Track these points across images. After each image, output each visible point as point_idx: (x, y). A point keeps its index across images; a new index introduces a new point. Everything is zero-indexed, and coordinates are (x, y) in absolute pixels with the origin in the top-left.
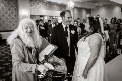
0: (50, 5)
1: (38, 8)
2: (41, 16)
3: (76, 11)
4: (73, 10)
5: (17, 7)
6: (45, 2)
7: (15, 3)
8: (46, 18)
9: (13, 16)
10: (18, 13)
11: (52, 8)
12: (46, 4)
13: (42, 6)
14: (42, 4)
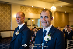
0: (36, 10)
1: (27, 13)
2: (29, 19)
3: (57, 15)
4: (55, 14)
5: (11, 11)
6: (32, 8)
7: (9, 9)
8: (33, 20)
9: (7, 18)
10: (11, 16)
11: (38, 12)
12: (33, 9)
13: (30, 11)
14: (30, 9)
